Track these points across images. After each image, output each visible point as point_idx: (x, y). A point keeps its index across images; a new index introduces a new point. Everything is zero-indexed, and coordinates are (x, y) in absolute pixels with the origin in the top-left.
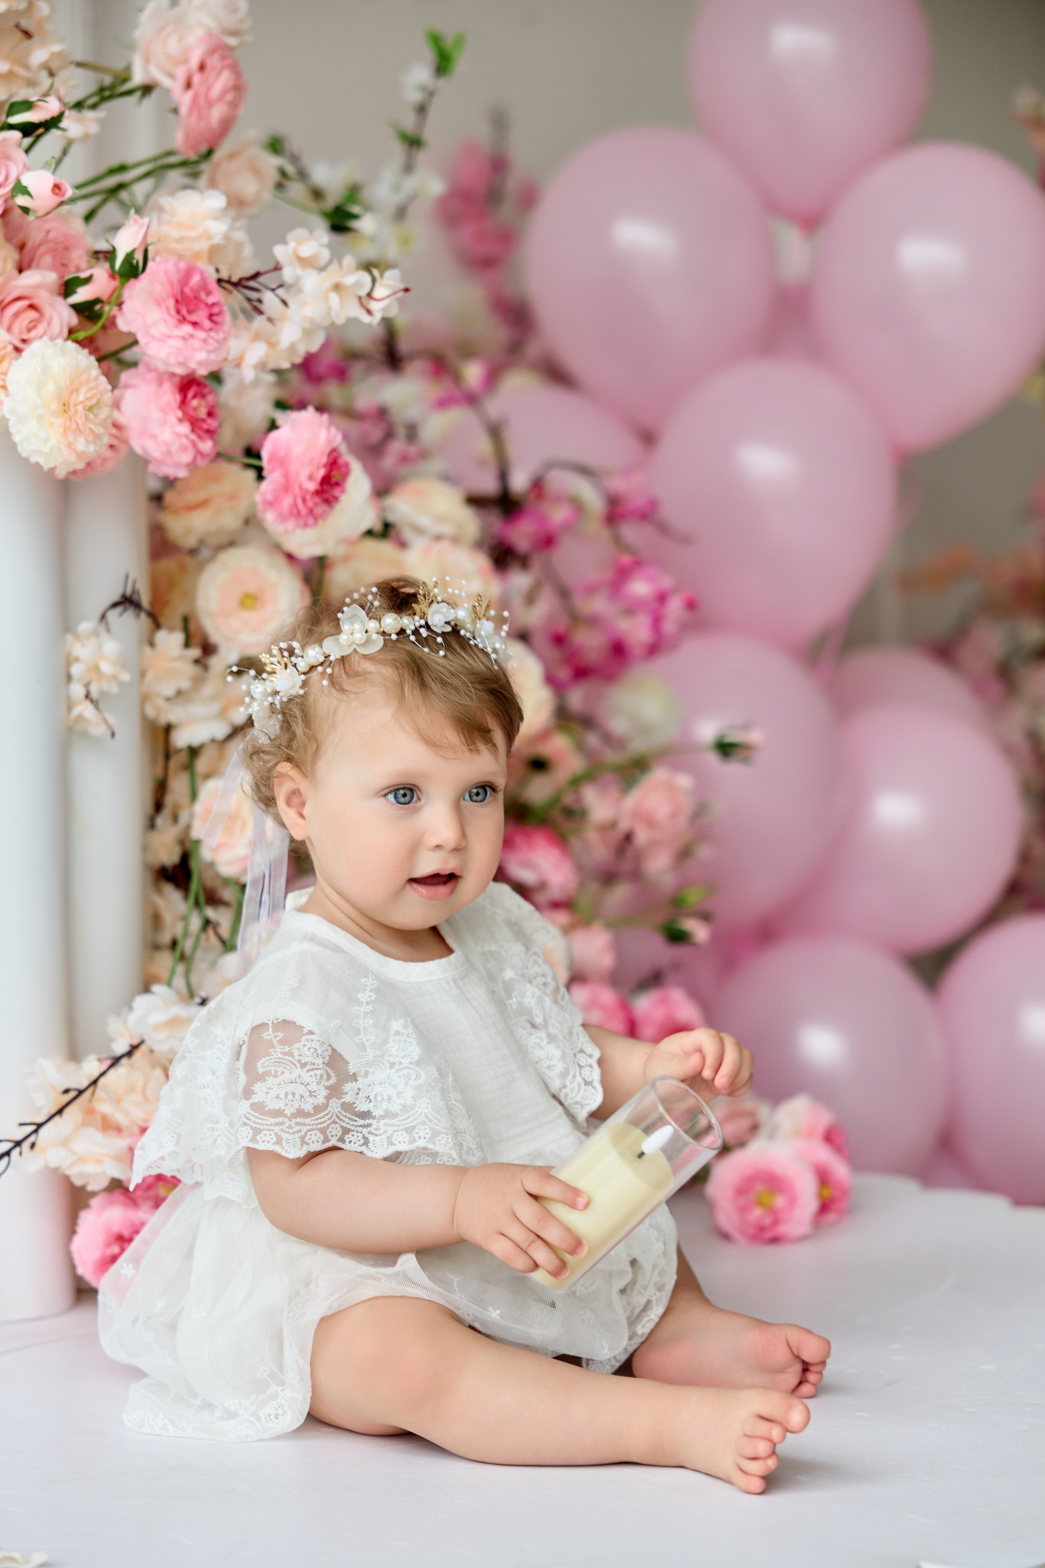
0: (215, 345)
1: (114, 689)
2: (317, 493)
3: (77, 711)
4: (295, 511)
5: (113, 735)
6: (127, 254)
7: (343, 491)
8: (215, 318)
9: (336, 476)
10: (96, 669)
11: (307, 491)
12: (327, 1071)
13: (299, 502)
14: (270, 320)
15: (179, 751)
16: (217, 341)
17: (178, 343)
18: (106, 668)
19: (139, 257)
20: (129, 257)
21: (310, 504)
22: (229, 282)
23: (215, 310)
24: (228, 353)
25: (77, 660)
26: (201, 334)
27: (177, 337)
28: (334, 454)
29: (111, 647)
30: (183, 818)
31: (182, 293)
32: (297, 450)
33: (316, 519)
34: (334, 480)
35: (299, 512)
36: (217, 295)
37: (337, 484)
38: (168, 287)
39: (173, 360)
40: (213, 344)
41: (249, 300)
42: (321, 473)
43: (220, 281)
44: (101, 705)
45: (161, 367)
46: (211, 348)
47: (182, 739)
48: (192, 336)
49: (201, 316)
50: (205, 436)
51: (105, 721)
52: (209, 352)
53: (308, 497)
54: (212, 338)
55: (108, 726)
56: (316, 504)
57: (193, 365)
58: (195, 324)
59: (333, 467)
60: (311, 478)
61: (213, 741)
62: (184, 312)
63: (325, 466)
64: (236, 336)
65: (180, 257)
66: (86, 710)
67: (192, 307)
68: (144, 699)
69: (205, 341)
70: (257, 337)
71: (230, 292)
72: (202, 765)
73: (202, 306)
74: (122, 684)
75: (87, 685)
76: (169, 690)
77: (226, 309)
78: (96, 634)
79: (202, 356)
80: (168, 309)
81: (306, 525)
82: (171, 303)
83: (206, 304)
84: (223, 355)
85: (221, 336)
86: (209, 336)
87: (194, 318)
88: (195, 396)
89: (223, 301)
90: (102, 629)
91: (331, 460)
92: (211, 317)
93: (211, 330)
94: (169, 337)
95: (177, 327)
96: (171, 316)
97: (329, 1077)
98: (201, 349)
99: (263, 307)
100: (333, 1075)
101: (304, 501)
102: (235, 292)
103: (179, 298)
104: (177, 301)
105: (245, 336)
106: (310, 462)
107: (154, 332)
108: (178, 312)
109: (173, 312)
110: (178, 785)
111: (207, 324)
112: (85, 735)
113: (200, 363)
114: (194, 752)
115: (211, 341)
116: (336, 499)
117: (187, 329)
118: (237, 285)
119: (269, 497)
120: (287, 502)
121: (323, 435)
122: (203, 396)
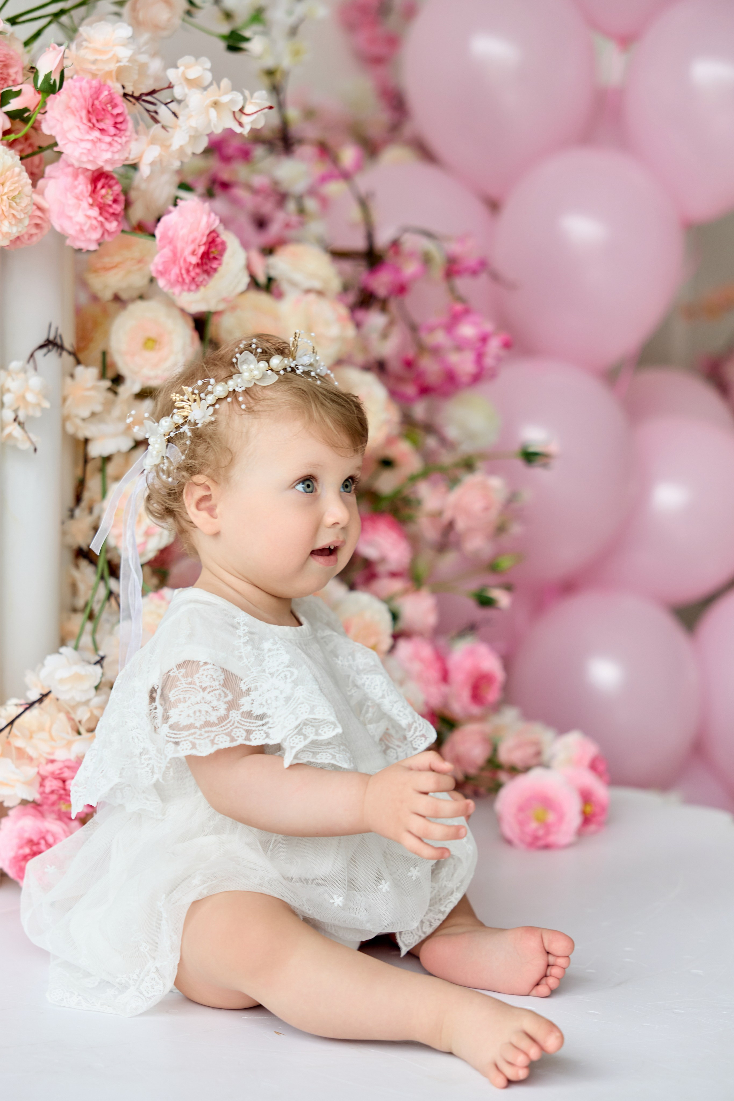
0: (119, 147)
1: (38, 414)
2: (198, 265)
3: (7, 431)
4: (180, 279)
5: (35, 450)
6: (45, 75)
7: (220, 264)
8: (118, 126)
9: (214, 252)
10: (23, 397)
11: (190, 263)
12: (224, 691)
13: (184, 272)
14: (163, 127)
15: (94, 459)
16: (121, 144)
17: (89, 145)
18: (30, 397)
19: (56, 77)
20: (48, 77)
21: (193, 274)
22: (132, 96)
23: (120, 119)
24: (130, 154)
25: (8, 390)
26: (108, 139)
27: (88, 140)
28: (214, 235)
29: (35, 381)
30: (96, 511)
31: (93, 105)
32: (183, 232)
33: (198, 286)
34: (211, 256)
35: (183, 280)
36: (123, 107)
37: (215, 258)
38: (82, 101)
39: (84, 159)
40: (117, 147)
41: (148, 111)
42: (202, 249)
43: (125, 95)
44: (26, 426)
45: (76, 164)
46: (115, 150)
47: (95, 450)
48: (100, 140)
49: (108, 124)
50: (112, 218)
51: (29, 438)
52: (113, 152)
53: (191, 268)
54: (116, 141)
55: (32, 443)
56: (198, 274)
57: (100, 163)
58: (102, 130)
59: (212, 245)
60: (193, 253)
61: (119, 452)
62: (94, 121)
63: (205, 244)
64: (136, 140)
65: (94, 76)
66: (15, 430)
67: (100, 117)
68: (65, 419)
69: (110, 144)
70: (153, 141)
71: (134, 104)
72: (111, 469)
73: (109, 116)
74: (44, 410)
75: (16, 411)
76: (85, 413)
77: (129, 118)
78: (25, 371)
79: (108, 156)
80: (81, 118)
81: (189, 290)
82: (84, 113)
83: (112, 114)
84: (126, 155)
85: (124, 139)
86: (113, 140)
87: (101, 125)
88: (103, 187)
89: (126, 112)
90: (30, 367)
91: (210, 240)
92: (115, 125)
93: (115, 135)
94: (82, 140)
95: (88, 133)
96: (84, 124)
97: (226, 695)
98: (107, 151)
99: (158, 117)
100: (229, 694)
101: (188, 271)
102: (137, 104)
103: (91, 110)
104: (89, 112)
105: (144, 139)
106: (193, 241)
107: (70, 136)
108: (90, 121)
109: (85, 121)
110: (93, 484)
111: (112, 131)
112: (15, 448)
113: (106, 161)
114: (107, 459)
115: (115, 144)
116: (215, 270)
117: (97, 134)
118: (138, 99)
119: (160, 268)
120: (175, 271)
121: (204, 220)
122: (110, 187)
